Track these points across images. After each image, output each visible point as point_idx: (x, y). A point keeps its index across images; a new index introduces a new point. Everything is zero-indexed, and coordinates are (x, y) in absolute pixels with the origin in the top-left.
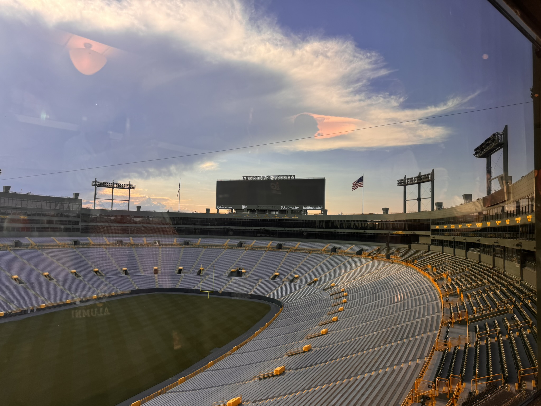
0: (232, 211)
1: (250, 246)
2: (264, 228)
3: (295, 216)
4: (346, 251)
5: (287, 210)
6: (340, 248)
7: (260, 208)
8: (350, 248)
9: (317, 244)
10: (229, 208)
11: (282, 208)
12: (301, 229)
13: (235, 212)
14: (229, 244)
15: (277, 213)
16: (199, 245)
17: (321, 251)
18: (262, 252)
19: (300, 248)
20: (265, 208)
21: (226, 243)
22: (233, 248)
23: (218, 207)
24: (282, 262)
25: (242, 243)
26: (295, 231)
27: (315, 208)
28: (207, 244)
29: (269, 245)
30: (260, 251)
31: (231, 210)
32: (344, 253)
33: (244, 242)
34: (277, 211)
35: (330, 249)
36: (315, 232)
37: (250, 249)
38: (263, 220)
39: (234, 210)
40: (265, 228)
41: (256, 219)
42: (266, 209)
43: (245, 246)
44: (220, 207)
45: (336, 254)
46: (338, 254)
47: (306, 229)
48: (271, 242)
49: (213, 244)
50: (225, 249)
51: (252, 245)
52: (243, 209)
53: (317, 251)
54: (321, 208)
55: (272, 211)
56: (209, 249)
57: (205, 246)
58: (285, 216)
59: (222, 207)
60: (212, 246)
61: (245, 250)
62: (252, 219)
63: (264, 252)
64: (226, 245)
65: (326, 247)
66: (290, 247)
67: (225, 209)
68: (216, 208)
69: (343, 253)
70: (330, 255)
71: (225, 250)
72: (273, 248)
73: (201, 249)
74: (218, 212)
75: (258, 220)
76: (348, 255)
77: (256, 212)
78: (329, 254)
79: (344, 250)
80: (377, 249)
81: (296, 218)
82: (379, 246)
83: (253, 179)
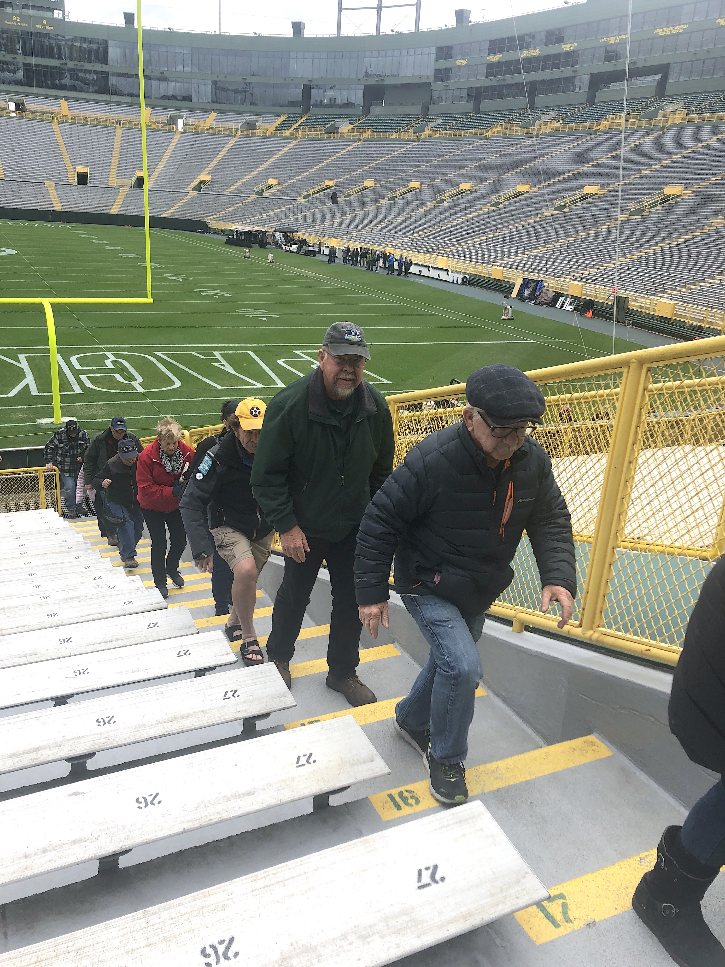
79: (202, 123)
80: (283, 118)
81: (48, 28)
82: (282, 113)
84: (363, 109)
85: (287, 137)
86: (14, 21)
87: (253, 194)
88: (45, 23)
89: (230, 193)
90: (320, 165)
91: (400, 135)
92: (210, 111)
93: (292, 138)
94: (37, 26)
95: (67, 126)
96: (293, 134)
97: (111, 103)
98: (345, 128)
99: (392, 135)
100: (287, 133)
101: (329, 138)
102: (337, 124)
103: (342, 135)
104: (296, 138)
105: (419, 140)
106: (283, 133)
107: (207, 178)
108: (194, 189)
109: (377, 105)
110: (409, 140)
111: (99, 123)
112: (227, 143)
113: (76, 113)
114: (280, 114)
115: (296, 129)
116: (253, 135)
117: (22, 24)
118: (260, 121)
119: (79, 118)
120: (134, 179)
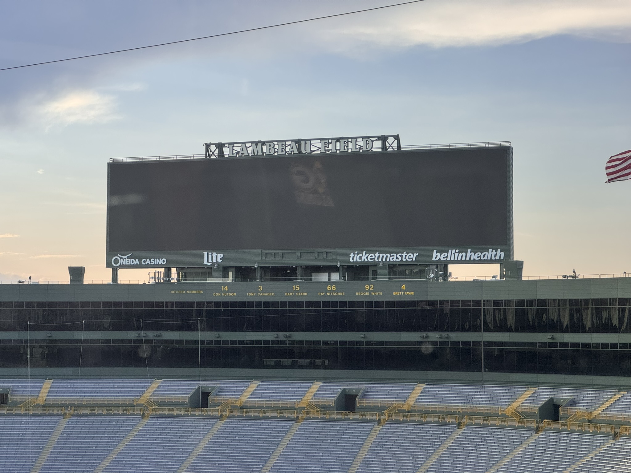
0: (168, 273)
1: (238, 404)
2: (288, 334)
3: (404, 287)
4: (595, 413)
5: (374, 265)
6: (572, 403)
7: (270, 262)
8: (612, 401)
9: (488, 391)
10: (156, 261)
11: (355, 258)
12: (424, 334)
13: (178, 280)
14: (159, 397)
15: (335, 277)
16: (45, 406)
17: (503, 417)
18: (283, 423)
19: (424, 405)
20: (289, 261)
21: (148, 394)
22: (175, 413)
23: (116, 261)
24: (360, 458)
25: (209, 393)
26: (402, 343)
27: (475, 256)
28: (75, 399)
29: (309, 397)
30: (274, 423)
31: (163, 270)
32: (590, 421)
33: (213, 388)
34: (335, 269)
35: (534, 407)
36: (479, 343)
37: (236, 414)
38: (283, 304)
39: (174, 270)
40: (292, 333)
41: (259, 304)
42: (294, 265)
43: (219, 404)
44: (121, 262)
45: (558, 426)
46: (566, 425)
47: (444, 334)
48: (316, 386)
49: (100, 399)
50: (143, 416)
51: (244, 398)
52: (210, 268)
53: (486, 416)
54: (500, 254)
55: (319, 269)
56: (84, 419)
57: (66, 406)
58: (367, 287)
59: (131, 262)
60: (92, 407)
61: (221, 418)
62: (242, 304)
63: (289, 424)
64: (149, 402)
65: (521, 400)
66: (387, 402)
67: (140, 266)
68: (109, 265)
69: (584, 420)
70: (537, 430)
71: (145, 421)
72: (324, 408)
73: (54, 419)
74: (115, 277)
75: (267, 304)
76: (603, 429)
77: (258, 275)
78: (534, 425)
81: (408, 293)
83: (245, 151)
86: (367, 291)
88: (404, 288)
94: (395, 294)
117: (376, 294)
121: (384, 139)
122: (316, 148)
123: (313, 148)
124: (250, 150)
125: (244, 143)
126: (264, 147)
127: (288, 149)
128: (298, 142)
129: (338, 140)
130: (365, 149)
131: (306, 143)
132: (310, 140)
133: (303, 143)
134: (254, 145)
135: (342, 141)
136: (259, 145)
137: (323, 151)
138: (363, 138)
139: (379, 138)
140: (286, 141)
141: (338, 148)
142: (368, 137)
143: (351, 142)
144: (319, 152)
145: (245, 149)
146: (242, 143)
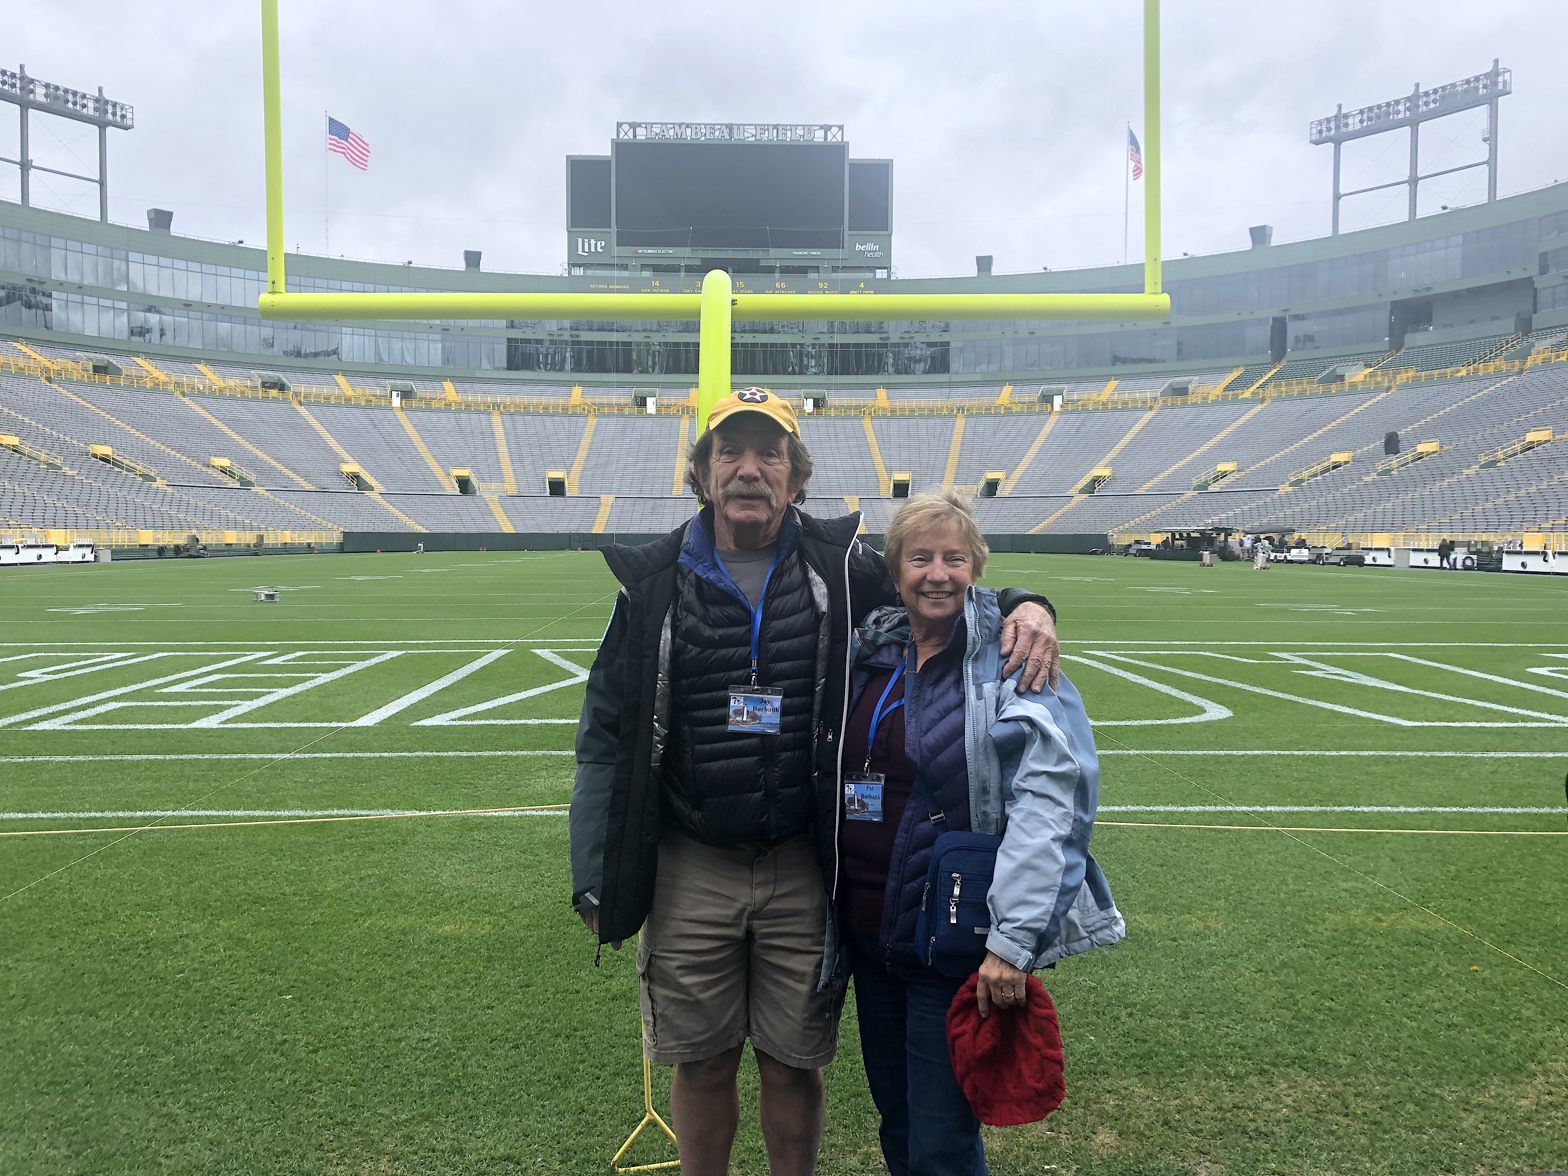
8: (1112, 387)
25: (645, 398)
58: (821, 285)
65: (1005, 395)
79: (1094, 396)
80: (1236, 374)
82: (1234, 367)
83: (666, 133)
84: (1390, 341)
85: (1245, 400)
87: (1189, 489)
88: (864, 286)
89: (1147, 490)
90: (1315, 435)
91: (1476, 370)
92: (1107, 378)
93: (1256, 399)
95: (884, 421)
96: (1258, 393)
97: (950, 385)
98: (1358, 375)
99: (1458, 371)
100: (1247, 394)
101: (1327, 394)
102: (1339, 371)
103: (1353, 385)
104: (1263, 400)
105: (1521, 372)
106: (1237, 394)
107: (1106, 472)
108: (1082, 491)
109: (1418, 331)
110: (1499, 375)
111: (932, 413)
112: (1138, 419)
113: (898, 404)
114: (1230, 369)
115: (1261, 387)
116: (1184, 404)
118: (1193, 382)
119: (902, 409)
120: (982, 483)
121: (827, 128)
122: (749, 136)
123: (746, 135)
124: (671, 132)
125: (666, 124)
126: (688, 130)
127: (717, 133)
128: (730, 127)
129: (776, 127)
130: (806, 138)
131: (738, 128)
132: (744, 125)
133: (735, 128)
134: (677, 127)
135: (780, 128)
136: (683, 127)
137: (758, 137)
138: (803, 126)
139: (821, 127)
140: (715, 125)
141: (775, 135)
142: (811, 126)
143: (791, 130)
144: (753, 139)
145: (666, 130)
146: (662, 124)
